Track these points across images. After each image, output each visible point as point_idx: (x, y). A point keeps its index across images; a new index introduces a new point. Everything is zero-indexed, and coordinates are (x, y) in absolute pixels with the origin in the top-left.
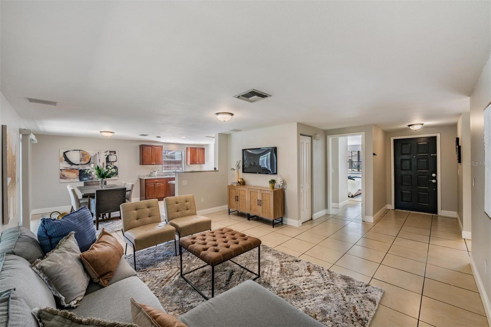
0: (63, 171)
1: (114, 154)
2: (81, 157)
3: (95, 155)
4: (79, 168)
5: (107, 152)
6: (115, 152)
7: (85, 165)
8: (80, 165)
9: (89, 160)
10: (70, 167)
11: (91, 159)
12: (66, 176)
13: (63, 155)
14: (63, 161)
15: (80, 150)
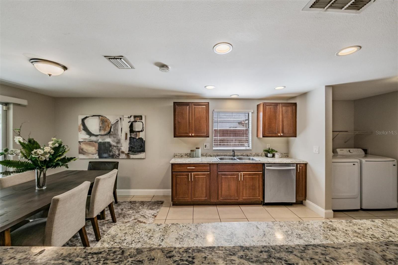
0: (81, 144)
1: (140, 120)
2: (101, 125)
3: (116, 121)
4: (98, 140)
5: (131, 116)
6: (141, 117)
7: (105, 137)
8: (99, 136)
9: (110, 129)
10: (89, 139)
11: (111, 126)
12: (84, 150)
13: (81, 123)
14: (81, 131)
15: (99, 116)
